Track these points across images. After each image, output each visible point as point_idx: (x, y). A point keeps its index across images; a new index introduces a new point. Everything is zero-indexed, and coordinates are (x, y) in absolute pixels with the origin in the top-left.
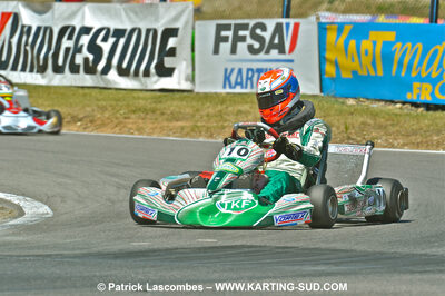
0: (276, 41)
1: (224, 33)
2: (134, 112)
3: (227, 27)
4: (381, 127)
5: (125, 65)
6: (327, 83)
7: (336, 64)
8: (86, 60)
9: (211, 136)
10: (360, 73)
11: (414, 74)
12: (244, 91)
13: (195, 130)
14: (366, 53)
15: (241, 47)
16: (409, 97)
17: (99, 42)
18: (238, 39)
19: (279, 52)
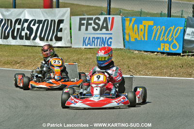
0: (105, 25)
1: (83, 22)
3: (84, 19)
7: (129, 35)
8: (26, 34)
10: (138, 39)
11: (161, 39)
12: (91, 47)
14: (141, 30)
15: (90, 28)
16: (159, 50)
18: (89, 24)
19: (106, 30)
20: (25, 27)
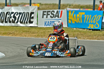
0: (57, 15)
1: (45, 13)
2: (24, 32)
4: (82, 35)
5: (21, 21)
6: (69, 24)
7: (71, 20)
8: (13, 20)
9: (42, 37)
10: (77, 22)
11: (89, 22)
12: (49, 27)
13: (38, 36)
14: (78, 17)
16: (88, 28)
17: (15, 15)
18: (48, 14)
19: (58, 17)
20: (12, 16)
